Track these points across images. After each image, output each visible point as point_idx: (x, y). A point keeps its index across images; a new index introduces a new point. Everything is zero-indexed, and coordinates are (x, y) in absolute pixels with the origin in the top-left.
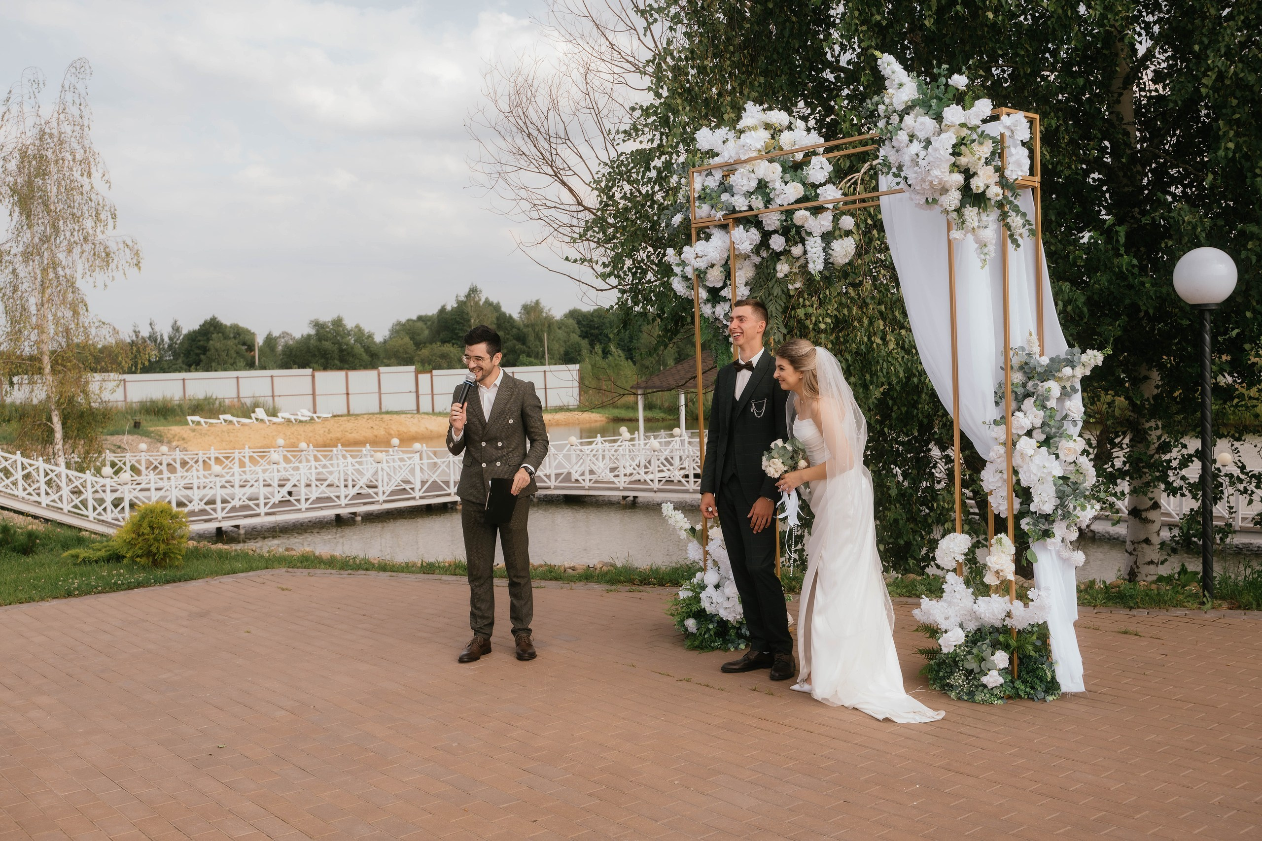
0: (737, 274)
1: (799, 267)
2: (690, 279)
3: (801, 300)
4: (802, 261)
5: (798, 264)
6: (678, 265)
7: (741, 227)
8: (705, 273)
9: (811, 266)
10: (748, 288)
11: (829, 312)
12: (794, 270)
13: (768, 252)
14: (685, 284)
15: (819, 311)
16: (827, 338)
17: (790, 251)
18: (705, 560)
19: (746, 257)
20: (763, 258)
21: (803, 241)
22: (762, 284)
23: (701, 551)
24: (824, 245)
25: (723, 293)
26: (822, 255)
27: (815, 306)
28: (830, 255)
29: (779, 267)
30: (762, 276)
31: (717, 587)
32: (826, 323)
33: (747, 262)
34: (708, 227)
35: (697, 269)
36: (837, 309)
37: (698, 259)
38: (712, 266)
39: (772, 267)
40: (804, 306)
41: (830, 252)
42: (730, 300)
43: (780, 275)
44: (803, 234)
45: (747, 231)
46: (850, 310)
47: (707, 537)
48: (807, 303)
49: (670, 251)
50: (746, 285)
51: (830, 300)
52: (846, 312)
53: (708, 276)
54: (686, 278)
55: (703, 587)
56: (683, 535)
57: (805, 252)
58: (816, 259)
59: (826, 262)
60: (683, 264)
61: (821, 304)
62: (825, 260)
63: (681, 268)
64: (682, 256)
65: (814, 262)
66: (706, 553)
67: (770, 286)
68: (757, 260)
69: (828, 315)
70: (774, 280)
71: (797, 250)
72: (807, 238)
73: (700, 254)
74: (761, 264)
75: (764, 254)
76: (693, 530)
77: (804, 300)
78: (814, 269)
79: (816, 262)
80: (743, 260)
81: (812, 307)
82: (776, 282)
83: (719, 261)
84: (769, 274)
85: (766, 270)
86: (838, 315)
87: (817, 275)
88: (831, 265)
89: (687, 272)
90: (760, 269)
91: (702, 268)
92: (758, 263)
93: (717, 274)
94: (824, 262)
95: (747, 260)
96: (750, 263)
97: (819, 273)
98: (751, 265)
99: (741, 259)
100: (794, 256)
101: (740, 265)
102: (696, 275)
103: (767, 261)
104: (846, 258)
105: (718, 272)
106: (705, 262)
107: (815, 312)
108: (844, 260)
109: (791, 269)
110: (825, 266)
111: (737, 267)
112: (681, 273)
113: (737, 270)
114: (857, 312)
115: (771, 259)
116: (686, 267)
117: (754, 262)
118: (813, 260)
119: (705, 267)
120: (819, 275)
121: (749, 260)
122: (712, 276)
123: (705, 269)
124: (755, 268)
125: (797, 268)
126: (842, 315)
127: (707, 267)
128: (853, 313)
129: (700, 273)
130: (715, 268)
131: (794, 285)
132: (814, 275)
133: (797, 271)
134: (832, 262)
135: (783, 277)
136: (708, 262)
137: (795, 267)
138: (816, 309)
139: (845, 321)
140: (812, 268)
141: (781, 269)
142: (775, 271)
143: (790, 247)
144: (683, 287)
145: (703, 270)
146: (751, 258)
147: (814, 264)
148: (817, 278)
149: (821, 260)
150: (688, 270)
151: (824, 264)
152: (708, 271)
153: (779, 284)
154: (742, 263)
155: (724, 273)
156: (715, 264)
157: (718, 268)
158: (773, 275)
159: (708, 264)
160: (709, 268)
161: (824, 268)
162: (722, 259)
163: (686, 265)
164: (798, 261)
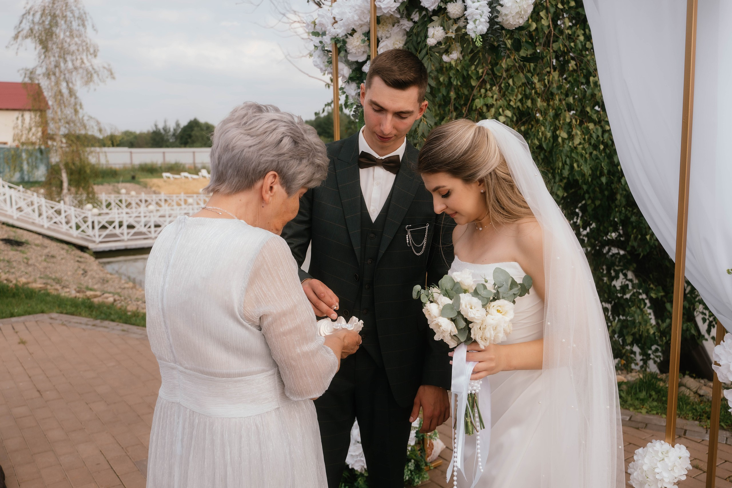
0: (382, 45)
1: (457, 30)
2: (329, 52)
3: (483, 91)
4: (460, 21)
5: (455, 27)
8: (345, 42)
9: (470, 26)
11: (512, 103)
12: (449, 35)
13: (420, 14)
14: (326, 59)
17: (445, 9)
19: (392, 20)
20: (415, 22)
26: (487, 9)
27: (495, 96)
28: (498, 12)
29: (431, 31)
30: (412, 46)
32: (506, 116)
33: (396, 29)
35: (335, 38)
36: (521, 101)
37: (335, 25)
38: (353, 33)
39: (422, 34)
40: (485, 96)
41: (499, 8)
43: (431, 41)
46: (534, 102)
48: (489, 93)
51: (513, 90)
52: (529, 103)
54: (325, 51)
57: (465, 10)
58: (478, 17)
59: (492, 21)
60: (321, 32)
62: (490, 18)
68: (407, 25)
69: (509, 107)
70: (424, 52)
71: (454, 8)
73: (338, 18)
74: (412, 29)
75: (416, 17)
78: (475, 32)
79: (477, 22)
80: (391, 25)
81: (492, 97)
82: (427, 54)
83: (361, 26)
84: (418, 44)
85: (415, 38)
86: (521, 107)
87: (478, 39)
88: (498, 26)
89: (326, 42)
90: (410, 37)
91: (340, 36)
92: (408, 30)
93: (358, 43)
94: (489, 22)
95: (396, 25)
96: (399, 29)
97: (480, 37)
98: (400, 31)
99: (389, 25)
100: (451, 16)
101: (387, 32)
102: (334, 45)
103: (418, 26)
104: (520, 17)
105: (360, 41)
106: (343, 28)
107: (495, 103)
108: (517, 20)
109: (446, 33)
110: (490, 27)
111: (383, 35)
112: (320, 45)
113: (383, 39)
114: (541, 104)
115: (422, 24)
116: (324, 37)
117: (403, 28)
118: (474, 19)
119: (344, 34)
120: (481, 40)
121: (398, 26)
122: (353, 47)
123: (344, 37)
124: (406, 37)
125: (454, 32)
126: (526, 107)
127: (346, 35)
128: (537, 105)
129: (337, 42)
130: (356, 35)
131: (451, 56)
132: (474, 40)
133: (454, 37)
134: (500, 22)
135: (436, 45)
136: (346, 28)
137: (451, 31)
138: (496, 100)
139: (529, 114)
140: (472, 29)
141: (434, 34)
142: (426, 37)
143: (446, 3)
144: (324, 62)
145: (341, 39)
146: (401, 23)
147: (475, 24)
148: (479, 44)
149: (485, 19)
150: (326, 41)
151: (488, 25)
152: (347, 40)
153: (431, 56)
154: (390, 30)
155: (367, 43)
156: (356, 30)
157: (360, 37)
158: (424, 43)
159: (347, 30)
160: (348, 36)
161: (488, 30)
162: (364, 24)
163: (324, 34)
164: (456, 23)
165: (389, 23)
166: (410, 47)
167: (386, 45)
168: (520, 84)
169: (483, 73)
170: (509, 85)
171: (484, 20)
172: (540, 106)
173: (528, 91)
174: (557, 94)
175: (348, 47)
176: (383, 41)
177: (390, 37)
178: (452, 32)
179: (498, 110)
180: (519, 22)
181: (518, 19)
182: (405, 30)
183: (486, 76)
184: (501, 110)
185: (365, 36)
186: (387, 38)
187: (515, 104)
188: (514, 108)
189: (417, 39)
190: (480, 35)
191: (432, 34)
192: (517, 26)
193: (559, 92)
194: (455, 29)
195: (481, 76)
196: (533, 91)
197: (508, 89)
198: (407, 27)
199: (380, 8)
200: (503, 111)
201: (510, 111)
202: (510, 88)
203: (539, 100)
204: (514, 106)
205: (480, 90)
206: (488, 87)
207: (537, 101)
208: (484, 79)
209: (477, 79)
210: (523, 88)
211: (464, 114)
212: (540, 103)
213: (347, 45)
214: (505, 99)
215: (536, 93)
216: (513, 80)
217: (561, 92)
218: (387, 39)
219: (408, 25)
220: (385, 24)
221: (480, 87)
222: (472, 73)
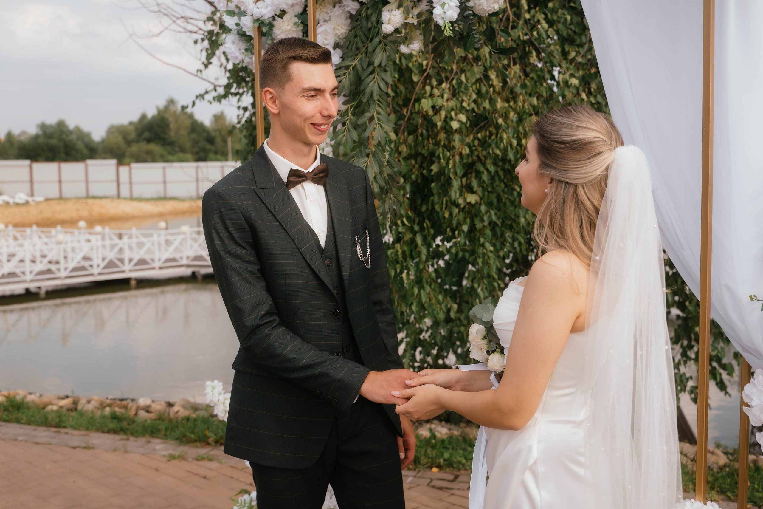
0: (319, 30)
1: (419, 15)
2: (249, 37)
3: (428, 88)
4: (425, 4)
5: (416, 11)
6: (231, 13)
8: (271, 26)
9: (437, 11)
10: (339, 52)
11: (465, 104)
12: (410, 21)
14: (243, 46)
15: (452, 103)
16: (462, 141)
20: (362, 4)
22: (360, 45)
27: (446, 96)
29: (386, 16)
30: (359, 32)
32: (459, 121)
33: (337, 11)
35: (258, 20)
36: (475, 101)
37: (259, 3)
38: (282, 14)
39: (374, 18)
40: (432, 95)
43: (387, 28)
46: (492, 101)
48: (436, 92)
50: (334, 49)
51: (466, 88)
52: (486, 104)
54: (243, 35)
58: (448, 1)
59: (463, 6)
61: (454, 93)
63: (235, 19)
65: (443, 5)
67: (370, 49)
68: (352, 6)
69: (462, 109)
70: (377, 40)
74: (359, 12)
77: (432, 88)
78: (443, 18)
79: (446, 7)
80: (331, 6)
81: (442, 97)
82: (380, 42)
83: (293, 6)
84: (369, 30)
85: (365, 23)
86: (476, 109)
87: (447, 27)
88: (471, 12)
89: (245, 25)
90: (357, 21)
91: (266, 18)
92: (354, 12)
93: (289, 27)
94: (459, 7)
95: (337, 6)
96: (341, 11)
97: (450, 24)
98: (342, 13)
99: (328, 5)
101: (326, 15)
102: (256, 30)
103: (368, 9)
104: (495, 2)
105: (292, 24)
106: (269, 8)
107: (445, 104)
108: (492, 6)
109: (406, 19)
110: (460, 13)
111: (321, 18)
112: (236, 27)
113: (321, 23)
114: (502, 106)
115: (373, 5)
116: (242, 18)
117: (347, 9)
118: (441, 3)
119: (271, 16)
120: (451, 28)
121: (340, 7)
122: (282, 32)
123: (271, 20)
124: (349, 21)
125: (415, 17)
126: (482, 109)
127: (273, 16)
128: (496, 107)
129: (261, 25)
130: (286, 17)
131: (412, 46)
132: (443, 29)
133: (416, 23)
134: (472, 7)
135: (392, 33)
136: (274, 8)
137: (411, 16)
138: (447, 100)
139: (486, 118)
140: (440, 15)
141: (389, 19)
142: (379, 22)
144: (240, 49)
145: (267, 21)
146: (345, 3)
147: (443, 8)
148: (448, 33)
150: (245, 23)
151: (458, 10)
152: (275, 23)
153: (386, 45)
154: (329, 12)
155: (301, 27)
156: (286, 11)
157: (291, 19)
158: (377, 30)
159: (274, 11)
160: (276, 17)
161: (459, 15)
162: (297, 4)
163: (243, 13)
164: (415, 6)
165: (328, 3)
166: (358, 34)
167: (326, 30)
168: (474, 80)
169: (427, 65)
170: (462, 82)
171: (455, 5)
172: (501, 108)
173: (484, 89)
174: (520, 94)
175: (276, 32)
176: (321, 26)
177: (330, 20)
178: (413, 17)
179: (450, 113)
180: (494, 7)
181: (493, 3)
182: (349, 12)
183: (432, 69)
184: (453, 113)
185: (299, 19)
186: (325, 21)
187: (468, 105)
188: (467, 111)
189: (367, 24)
190: (449, 22)
191: (387, 19)
192: (491, 12)
193: (524, 92)
194: (416, 14)
195: (426, 70)
196: (491, 89)
197: (461, 87)
198: (352, 9)
200: (456, 114)
201: (463, 114)
202: (463, 86)
203: (499, 100)
204: (468, 108)
205: (424, 87)
206: (435, 83)
207: (497, 102)
208: (428, 74)
209: (419, 72)
210: (478, 85)
211: (405, 116)
212: (500, 104)
213: (274, 29)
214: (458, 99)
215: (494, 91)
216: (466, 76)
217: (526, 92)
218: (326, 23)
219: (354, 7)
220: (323, 4)
221: (424, 84)
222: (413, 65)
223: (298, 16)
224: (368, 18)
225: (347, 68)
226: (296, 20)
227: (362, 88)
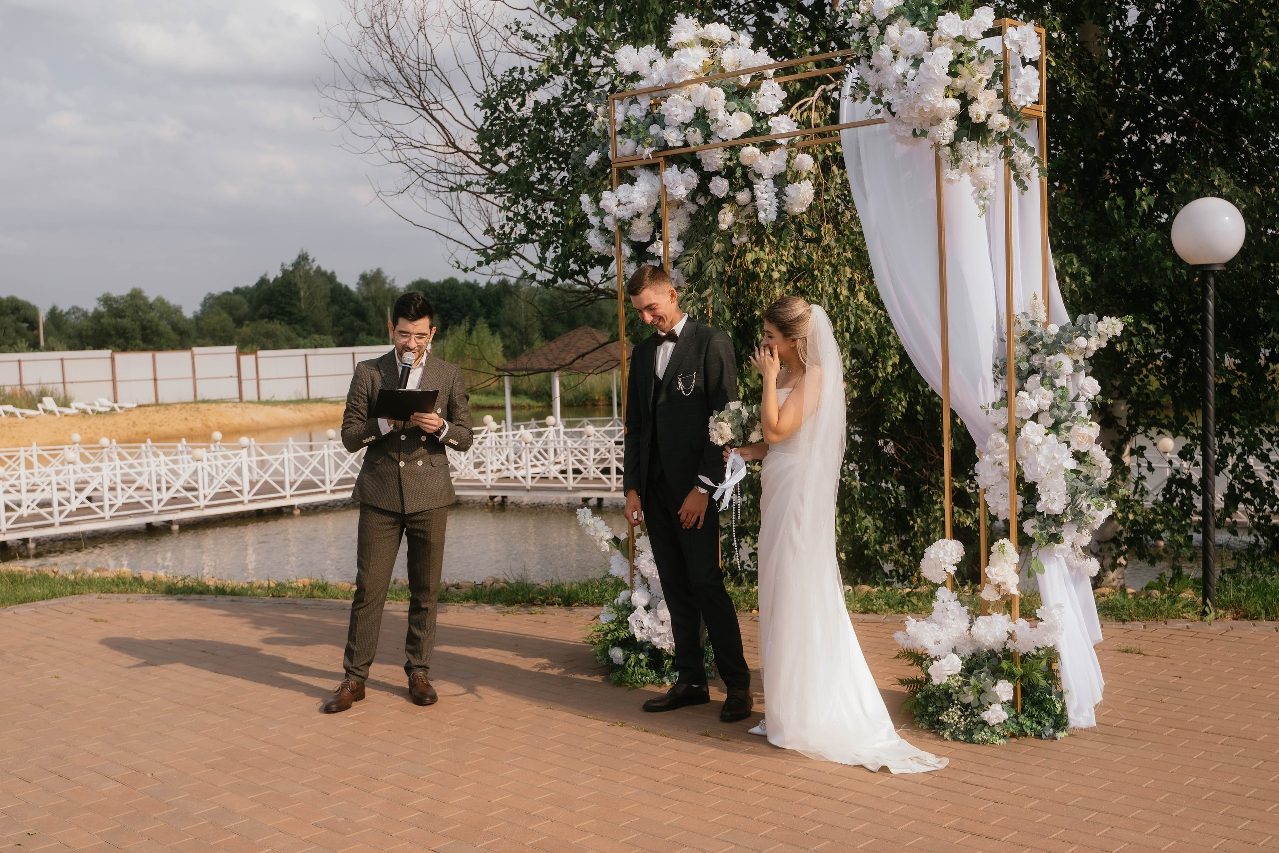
0: (668, 226)
1: (746, 217)
2: (609, 232)
4: (749, 210)
5: (745, 214)
6: (595, 214)
7: (675, 167)
8: (630, 224)
9: (762, 215)
10: (682, 242)
12: (740, 221)
13: (706, 199)
14: (603, 238)
17: (734, 197)
18: (632, 575)
19: (680, 204)
20: (700, 206)
21: (750, 185)
23: (626, 565)
24: (776, 190)
25: (651, 249)
26: (775, 200)
28: (784, 202)
29: (721, 216)
30: (698, 229)
31: (648, 608)
33: (681, 211)
34: (632, 168)
35: (619, 220)
37: (621, 207)
38: (638, 215)
39: (712, 219)
41: (784, 198)
42: (660, 258)
43: (724, 226)
44: (751, 176)
45: (683, 173)
47: (634, 548)
49: (585, 198)
50: (678, 240)
53: (633, 228)
54: (603, 230)
55: (631, 609)
56: (605, 546)
57: (754, 199)
58: (768, 207)
59: (781, 212)
60: (601, 213)
62: (778, 208)
63: (599, 218)
64: (601, 204)
65: (765, 210)
66: (633, 568)
67: (710, 240)
68: (693, 208)
70: (714, 234)
71: (743, 197)
72: (756, 180)
73: (623, 201)
74: (698, 213)
75: (702, 201)
76: (616, 540)
78: (765, 220)
79: (768, 212)
80: (676, 208)
82: (717, 236)
84: (708, 227)
85: (704, 221)
87: (769, 226)
88: (785, 214)
89: (607, 223)
90: (695, 220)
91: (626, 219)
92: (692, 213)
93: (643, 225)
94: (777, 211)
95: (680, 208)
96: (683, 212)
97: (771, 224)
98: (685, 214)
100: (740, 204)
102: (617, 227)
103: (706, 211)
105: (645, 223)
106: (629, 211)
109: (737, 219)
110: (778, 216)
112: (599, 225)
113: (668, 220)
115: (711, 209)
116: (606, 218)
118: (763, 209)
119: (630, 217)
120: (772, 227)
121: (682, 208)
122: (638, 229)
123: (629, 220)
124: (690, 219)
125: (744, 219)
127: (632, 217)
129: (621, 223)
130: (641, 217)
131: (741, 239)
132: (766, 227)
133: (744, 222)
134: (786, 210)
135: (726, 229)
136: (632, 211)
137: (740, 217)
140: (763, 218)
141: (725, 219)
142: (716, 222)
143: (735, 192)
144: (601, 242)
146: (688, 207)
147: (765, 213)
148: (769, 230)
149: (773, 209)
150: (608, 221)
151: (777, 214)
152: (633, 222)
153: (721, 238)
155: (653, 225)
156: (642, 212)
157: (645, 219)
158: (714, 227)
159: (633, 213)
160: (634, 218)
161: (777, 218)
162: (651, 208)
163: (607, 215)
164: (744, 210)
165: (674, 206)
167: (673, 225)
177: (675, 218)
178: (742, 219)
180: (802, 209)
181: (802, 206)
182: (690, 213)
185: (652, 219)
189: (707, 222)
190: (770, 222)
191: (723, 219)
192: (800, 212)
194: (744, 216)
198: (692, 210)
199: (672, 194)
213: (632, 226)
218: (672, 221)
223: (651, 216)
224: (706, 218)
225: (691, 255)
226: (650, 220)
227: (703, 270)
